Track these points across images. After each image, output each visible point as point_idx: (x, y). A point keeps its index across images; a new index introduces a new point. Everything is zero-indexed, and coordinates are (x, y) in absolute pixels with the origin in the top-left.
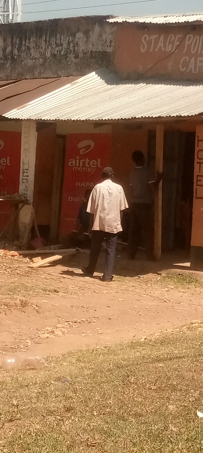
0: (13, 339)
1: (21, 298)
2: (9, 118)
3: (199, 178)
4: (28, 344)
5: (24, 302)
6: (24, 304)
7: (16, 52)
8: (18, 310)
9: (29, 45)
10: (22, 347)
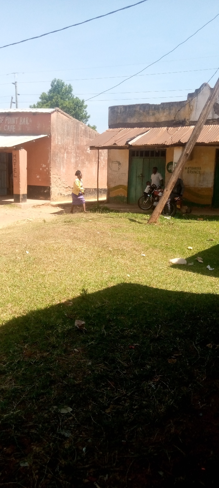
3: (15, 170)
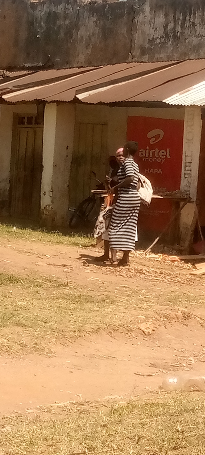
0: (174, 356)
1: (184, 309)
2: (170, 104)
4: (191, 362)
5: (186, 314)
6: (187, 317)
7: (179, 29)
8: (180, 322)
9: (194, 21)
10: (185, 365)
